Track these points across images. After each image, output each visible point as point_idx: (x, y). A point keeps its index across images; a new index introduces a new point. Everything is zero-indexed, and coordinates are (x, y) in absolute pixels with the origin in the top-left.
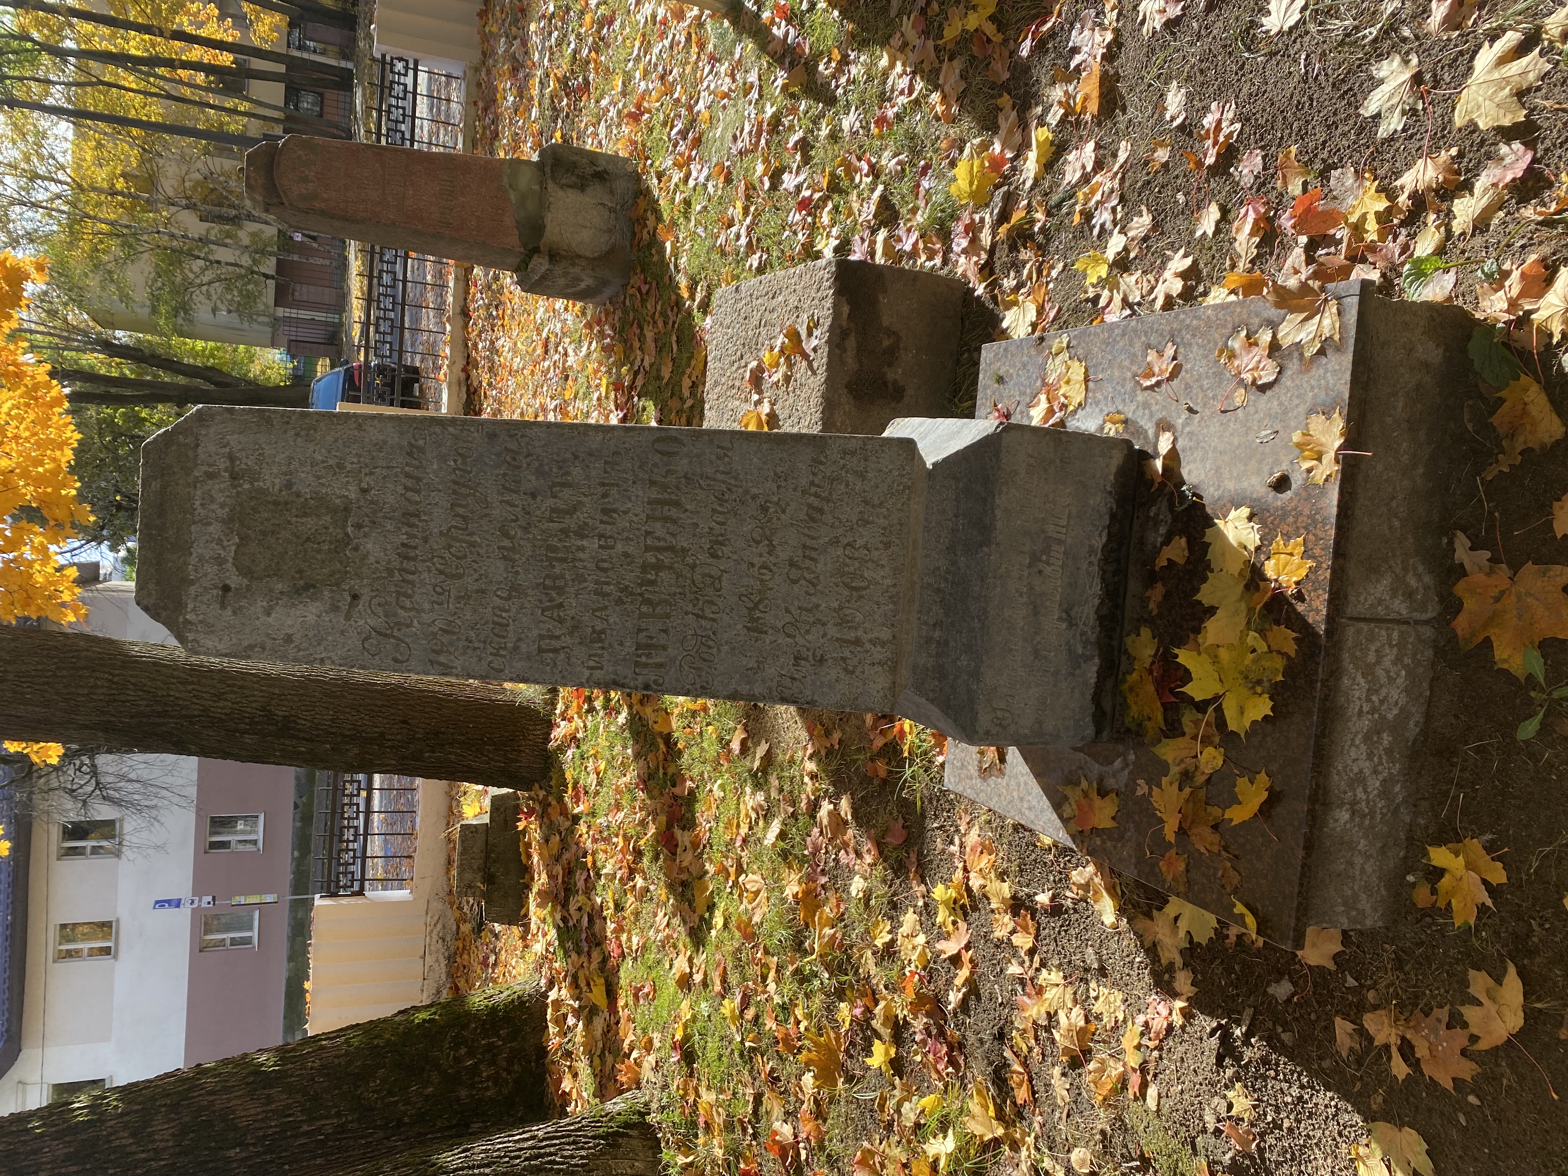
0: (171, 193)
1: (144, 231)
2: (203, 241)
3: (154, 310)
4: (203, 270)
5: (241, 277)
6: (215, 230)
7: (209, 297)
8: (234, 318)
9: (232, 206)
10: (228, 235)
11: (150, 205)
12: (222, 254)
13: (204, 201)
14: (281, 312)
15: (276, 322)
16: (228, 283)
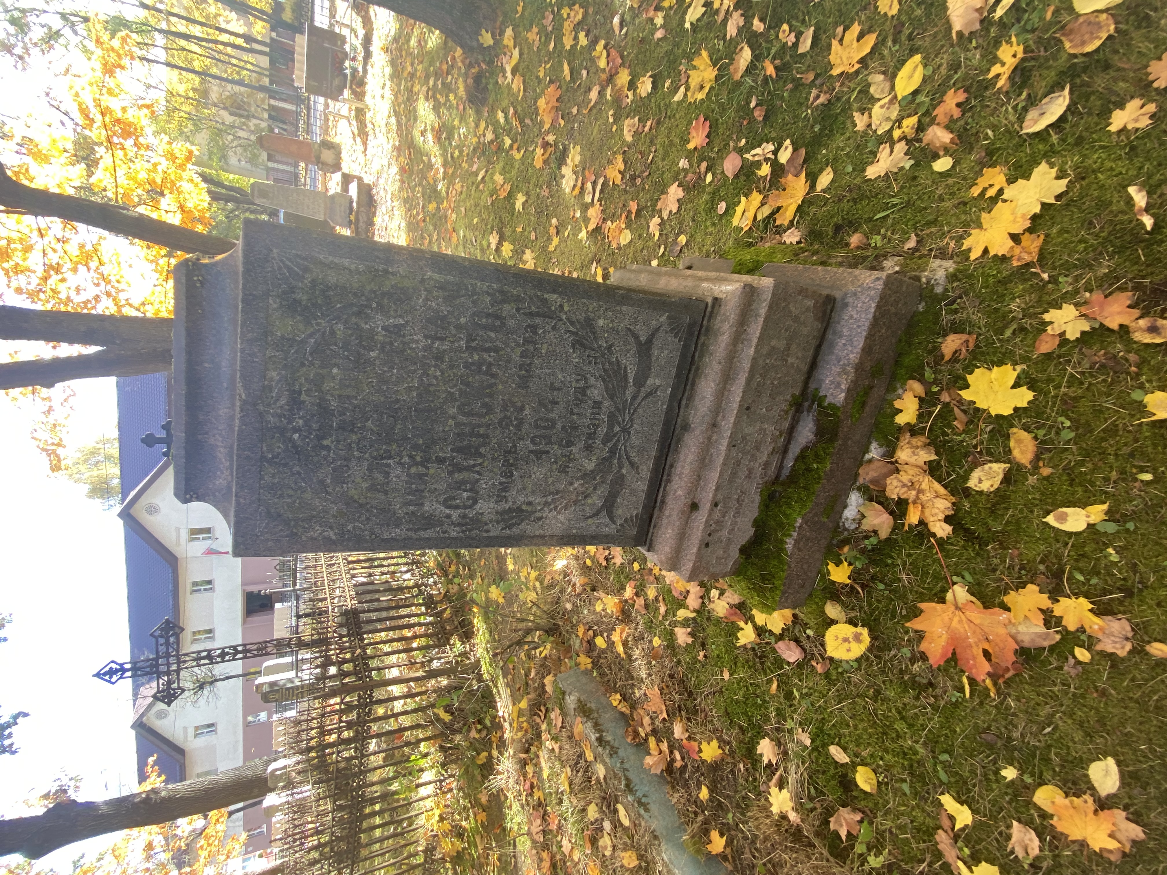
0: (216, 100)
1: (204, 119)
2: (232, 127)
3: (210, 158)
4: (233, 141)
5: (250, 145)
6: (238, 121)
7: (235, 153)
8: (248, 166)
9: (245, 110)
10: (244, 124)
11: (206, 106)
12: (241, 134)
13: (232, 106)
14: (270, 164)
15: (268, 170)
16: (245, 149)
